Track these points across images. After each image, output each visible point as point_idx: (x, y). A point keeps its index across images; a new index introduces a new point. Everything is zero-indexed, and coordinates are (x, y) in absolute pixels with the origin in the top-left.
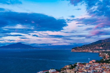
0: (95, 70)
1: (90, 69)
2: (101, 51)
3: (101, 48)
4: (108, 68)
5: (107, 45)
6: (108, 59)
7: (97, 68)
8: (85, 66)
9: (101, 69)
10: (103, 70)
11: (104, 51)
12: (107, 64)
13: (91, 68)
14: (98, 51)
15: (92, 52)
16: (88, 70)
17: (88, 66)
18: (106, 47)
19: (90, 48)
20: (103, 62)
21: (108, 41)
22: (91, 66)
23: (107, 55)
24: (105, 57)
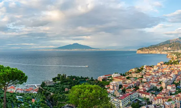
0: (163, 73)
1: (158, 72)
2: (169, 52)
3: (169, 49)
4: (176, 69)
5: (175, 45)
6: (176, 60)
7: (166, 70)
8: (152, 69)
9: (170, 71)
10: (172, 72)
11: (172, 51)
12: (175, 65)
13: (159, 70)
14: (166, 52)
15: (160, 53)
16: (156, 73)
17: (156, 69)
18: (174, 47)
19: (157, 48)
20: (171, 64)
21: (177, 42)
22: (159, 68)
23: (175, 56)
24: (173, 58)
